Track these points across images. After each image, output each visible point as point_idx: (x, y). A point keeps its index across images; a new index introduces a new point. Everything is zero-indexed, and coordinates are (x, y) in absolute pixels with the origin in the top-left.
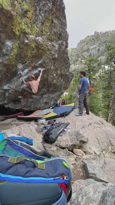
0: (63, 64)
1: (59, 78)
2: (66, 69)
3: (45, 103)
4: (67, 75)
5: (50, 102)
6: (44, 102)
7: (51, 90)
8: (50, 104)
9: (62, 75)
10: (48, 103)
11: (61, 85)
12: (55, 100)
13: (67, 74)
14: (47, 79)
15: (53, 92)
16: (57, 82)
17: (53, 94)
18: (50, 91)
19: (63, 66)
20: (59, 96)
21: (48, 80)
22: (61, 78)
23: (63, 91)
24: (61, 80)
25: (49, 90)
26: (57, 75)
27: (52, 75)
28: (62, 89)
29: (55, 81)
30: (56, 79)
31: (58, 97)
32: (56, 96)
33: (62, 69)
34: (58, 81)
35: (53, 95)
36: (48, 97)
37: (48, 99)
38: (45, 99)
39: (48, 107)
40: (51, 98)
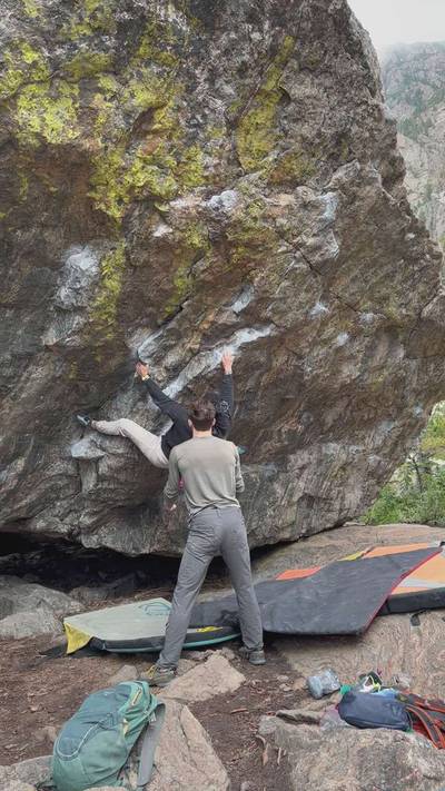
0: (388, 268)
1: (371, 349)
2: (413, 287)
3: (304, 504)
4: (430, 321)
5: (334, 492)
6: (295, 499)
7: (329, 419)
8: (337, 505)
9: (390, 329)
10: (327, 500)
11: (399, 382)
12: (371, 474)
13: (426, 312)
14: (298, 374)
15: (349, 427)
16: (365, 370)
17: (354, 440)
18: (325, 429)
19: (390, 276)
20: (396, 444)
21: (301, 376)
22: (393, 344)
23: (418, 410)
24: (390, 353)
25: (322, 424)
26: (360, 332)
27: (325, 342)
28: (411, 400)
29: (349, 371)
30: (352, 357)
31: (392, 451)
32: (377, 451)
33: (386, 298)
34: (375, 362)
35: (353, 448)
36: (320, 462)
37: (324, 476)
38: (299, 477)
39: (328, 525)
40: (343, 468)
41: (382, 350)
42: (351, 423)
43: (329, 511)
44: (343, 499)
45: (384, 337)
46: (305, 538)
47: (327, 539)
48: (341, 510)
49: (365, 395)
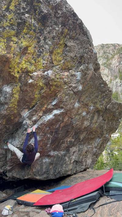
0: (96, 94)
1: (93, 117)
2: (104, 100)
3: (75, 163)
4: (109, 109)
5: (83, 160)
6: (72, 162)
7: (82, 137)
8: (84, 164)
9: (98, 111)
10: (81, 162)
11: (101, 127)
12: (94, 154)
13: (108, 107)
14: (71, 124)
15: (87, 140)
16: (91, 123)
17: (89, 144)
18: (81, 141)
19: (97, 97)
20: (101, 145)
21: (73, 124)
22: (99, 116)
23: (107, 135)
24: (98, 118)
25: (80, 139)
26: (89, 112)
27: (79, 114)
28: (105, 132)
29: (86, 123)
30: (87, 119)
31: (100, 147)
32: (96, 147)
33: (96, 103)
34: (94, 121)
35: (89, 146)
36: (79, 151)
37: (80, 155)
38: (73, 155)
39: (82, 170)
40: (86, 152)
41: (96, 118)
42: (88, 139)
43: (82, 165)
44: (86, 162)
45: (96, 114)
46: (75, 174)
47: (82, 174)
48: (86, 165)
49: (92, 131)
